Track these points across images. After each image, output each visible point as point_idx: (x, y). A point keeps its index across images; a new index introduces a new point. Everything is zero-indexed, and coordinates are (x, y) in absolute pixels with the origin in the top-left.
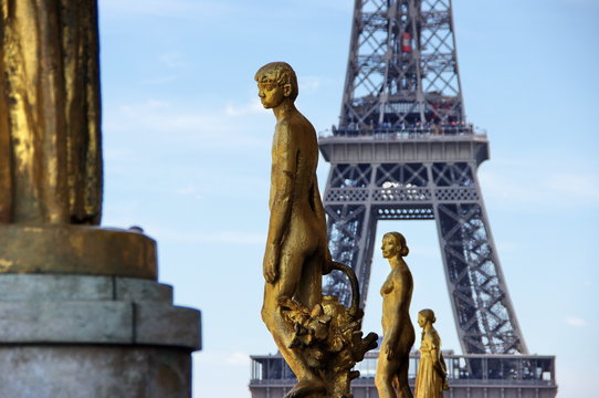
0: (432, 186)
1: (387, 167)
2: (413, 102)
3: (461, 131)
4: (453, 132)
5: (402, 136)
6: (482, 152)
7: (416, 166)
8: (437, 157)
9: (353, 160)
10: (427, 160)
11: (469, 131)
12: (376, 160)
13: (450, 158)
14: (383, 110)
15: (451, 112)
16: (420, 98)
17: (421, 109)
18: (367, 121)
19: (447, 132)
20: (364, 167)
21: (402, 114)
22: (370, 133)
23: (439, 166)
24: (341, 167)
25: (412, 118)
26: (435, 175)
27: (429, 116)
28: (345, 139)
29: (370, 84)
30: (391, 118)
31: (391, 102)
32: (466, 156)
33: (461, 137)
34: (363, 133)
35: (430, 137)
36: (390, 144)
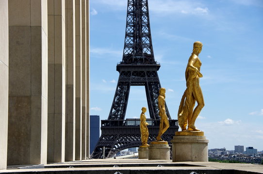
0: (146, 77)
1: (135, 72)
4: (152, 63)
5: (139, 64)
6: (158, 67)
7: (142, 72)
8: (147, 70)
9: (126, 70)
10: (145, 70)
11: (155, 63)
12: (132, 70)
13: (151, 70)
14: (134, 57)
15: (151, 58)
16: (143, 55)
17: (143, 57)
18: (129, 60)
19: (150, 63)
20: (129, 72)
21: (138, 58)
22: (131, 63)
23: (148, 72)
24: (123, 72)
25: (141, 60)
26: (147, 74)
27: (145, 59)
28: (123, 65)
29: (129, 51)
30: (136, 60)
31: (135, 55)
32: (154, 69)
33: (153, 65)
34: (129, 63)
35: (147, 65)
36: (136, 66)
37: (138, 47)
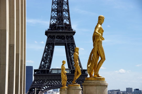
0: (66, 40)
1: (58, 36)
2: (62, 25)
3: (71, 30)
4: (70, 30)
5: (61, 31)
6: (74, 33)
7: (63, 36)
8: (67, 35)
9: (52, 35)
10: (65, 35)
11: (72, 30)
12: (56, 35)
13: (69, 35)
14: (57, 26)
15: (69, 27)
16: (64, 24)
17: (64, 26)
18: (54, 28)
19: (69, 30)
20: (54, 36)
21: (60, 27)
22: (55, 30)
23: (67, 36)
24: (50, 36)
25: (62, 27)
26: (66, 38)
27: (65, 27)
28: (50, 31)
29: (54, 21)
30: (59, 27)
31: (58, 25)
32: (71, 34)
33: (71, 31)
34: (54, 30)
35: (66, 31)
36: (59, 32)
37: (60, 18)
